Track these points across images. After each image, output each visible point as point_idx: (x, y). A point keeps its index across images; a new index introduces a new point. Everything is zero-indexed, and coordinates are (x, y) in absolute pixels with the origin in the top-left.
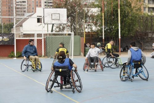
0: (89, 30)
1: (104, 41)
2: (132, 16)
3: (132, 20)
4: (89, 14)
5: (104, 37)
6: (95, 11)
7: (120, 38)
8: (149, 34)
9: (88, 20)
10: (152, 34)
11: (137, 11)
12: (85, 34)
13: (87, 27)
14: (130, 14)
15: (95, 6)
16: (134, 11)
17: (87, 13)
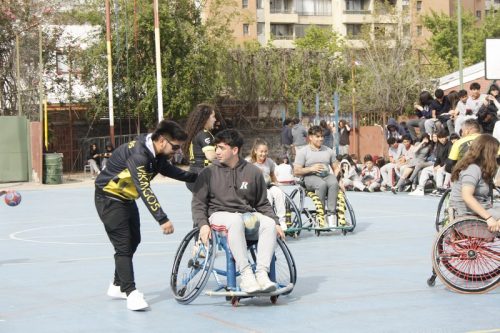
0: (64, 97)
1: (112, 132)
2: (201, 52)
3: (201, 62)
4: (61, 44)
5: (115, 120)
6: (81, 35)
8: (261, 108)
10: (271, 109)
11: (218, 35)
12: (48, 112)
13: (52, 88)
14: (195, 46)
15: (80, 21)
16: (209, 32)
17: (54, 41)
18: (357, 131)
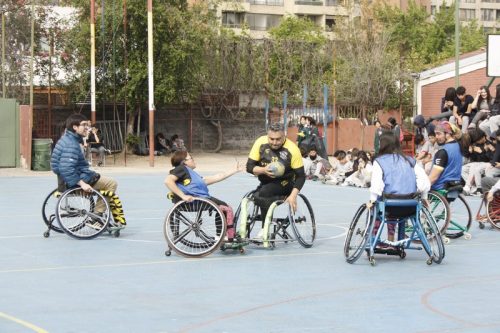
1: (94, 116)
2: (189, 38)
3: (188, 49)
4: (47, 25)
8: (241, 98)
10: (251, 99)
11: (205, 22)
13: (38, 71)
14: (182, 31)
17: (40, 22)
18: (337, 123)
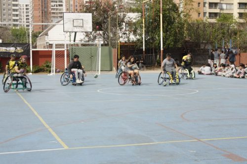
0: (126, 40)
1: (144, 53)
2: (178, 23)
3: (178, 27)
4: (126, 20)
5: (145, 49)
6: (133, 17)
7: (162, 49)
8: (201, 45)
9: (124, 28)
10: (205, 45)
11: (185, 17)
12: (120, 45)
13: (122, 36)
14: (176, 21)
15: (133, 11)
16: (182, 15)
17: (123, 19)
18: (239, 54)
